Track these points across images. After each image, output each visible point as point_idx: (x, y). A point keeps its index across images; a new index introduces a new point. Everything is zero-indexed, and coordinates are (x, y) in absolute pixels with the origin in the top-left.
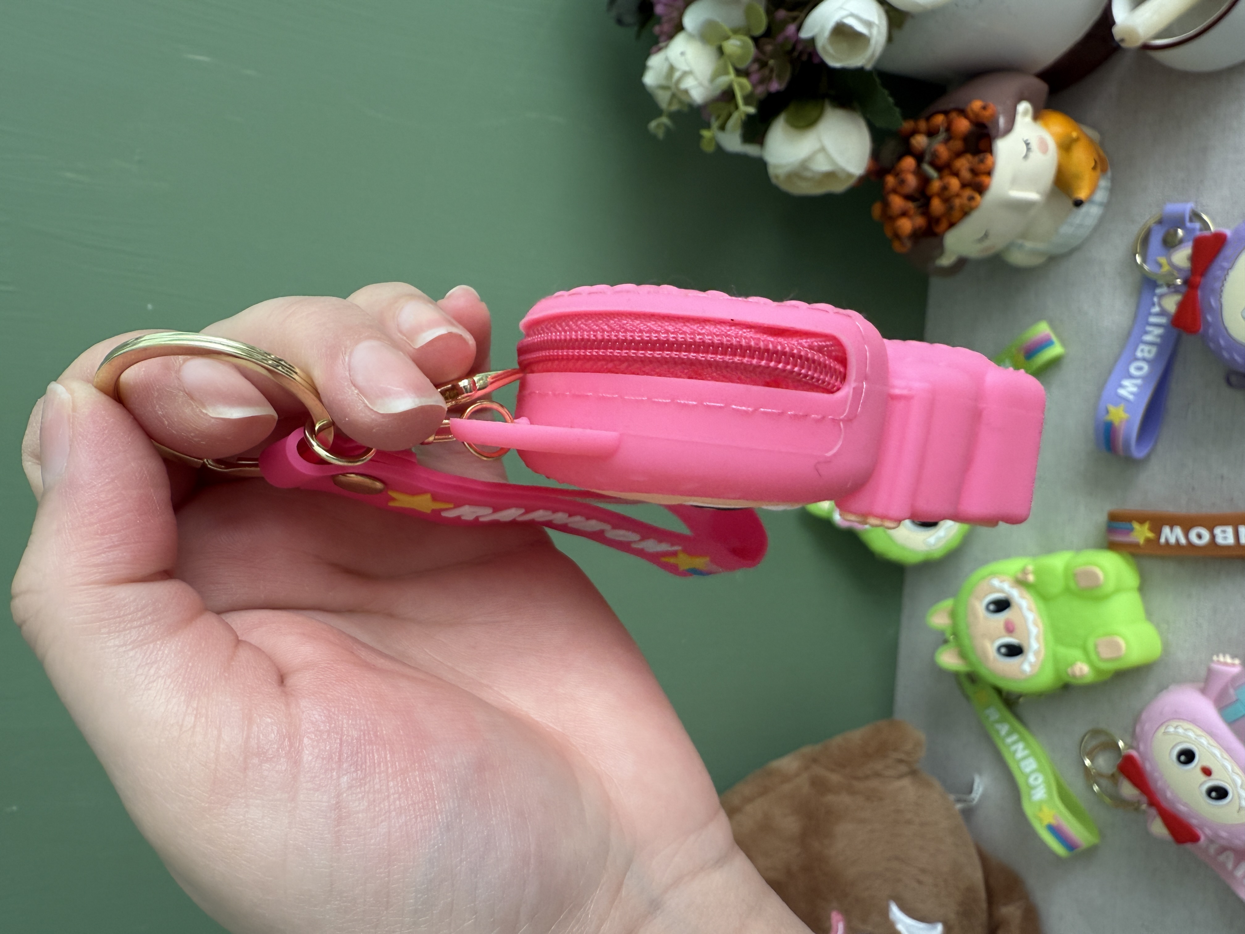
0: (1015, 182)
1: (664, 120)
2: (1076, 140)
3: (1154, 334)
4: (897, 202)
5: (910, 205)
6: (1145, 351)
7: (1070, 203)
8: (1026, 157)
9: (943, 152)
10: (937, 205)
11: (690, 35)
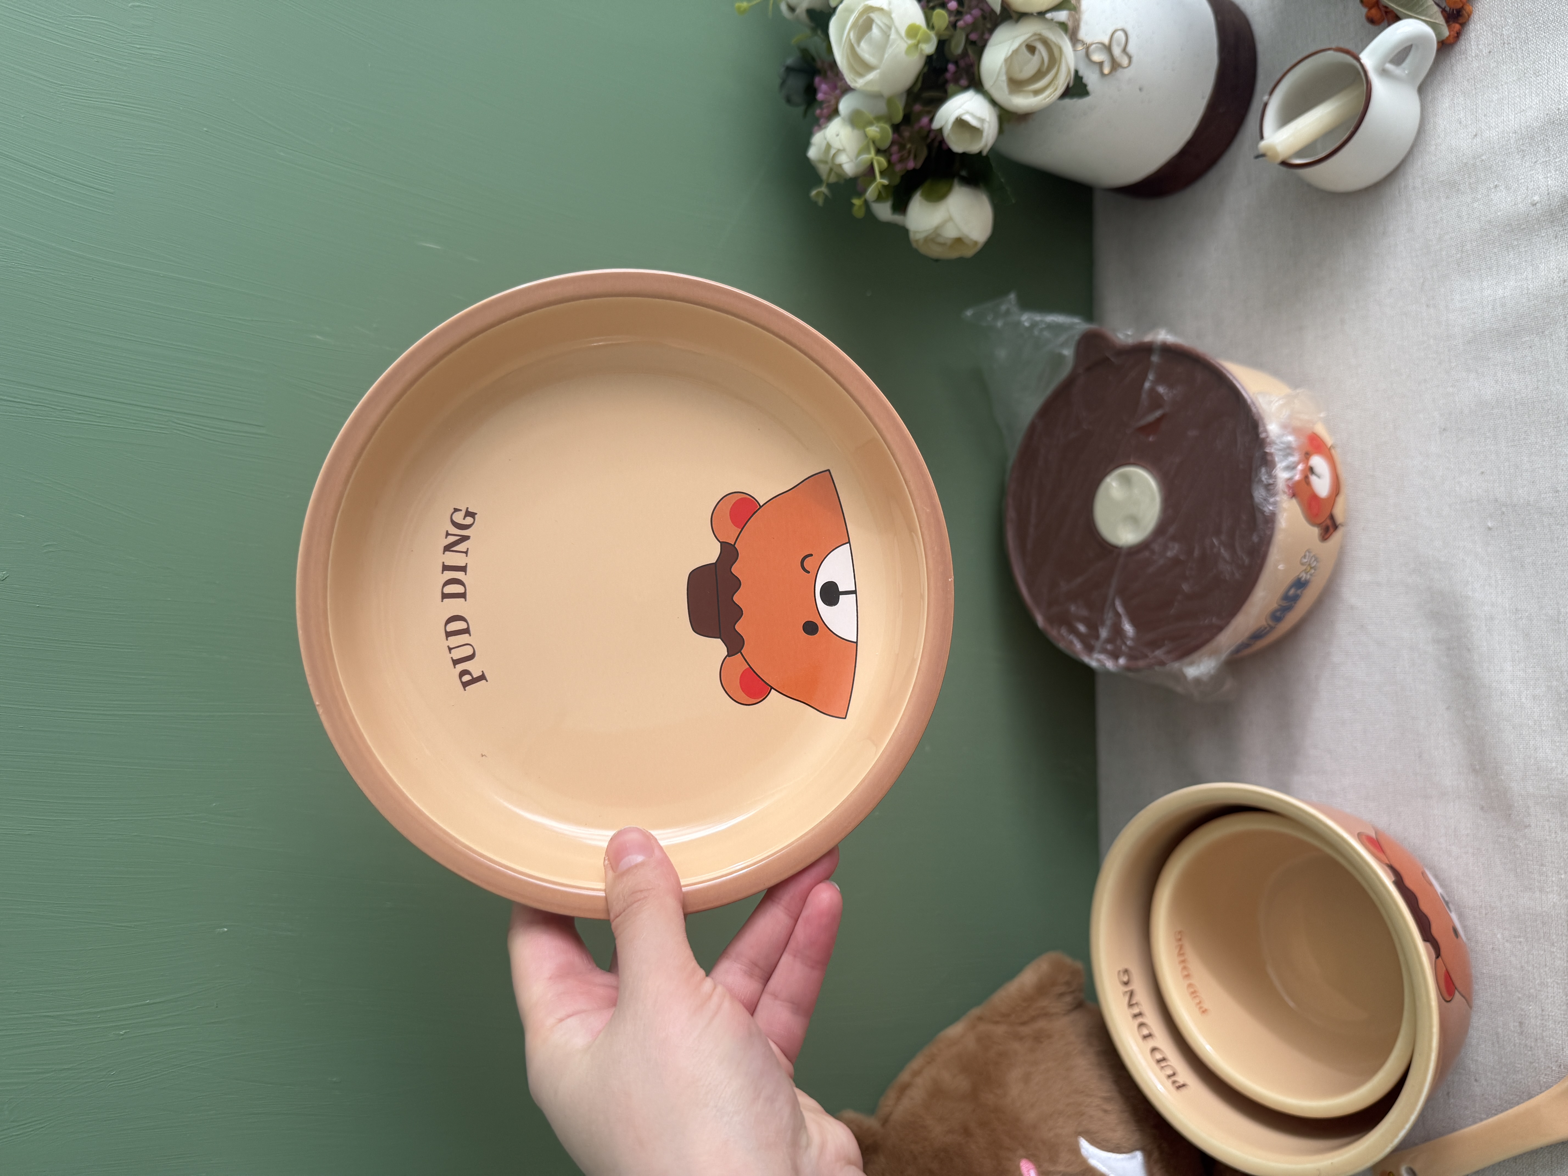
1: (823, 189)
11: (844, 119)
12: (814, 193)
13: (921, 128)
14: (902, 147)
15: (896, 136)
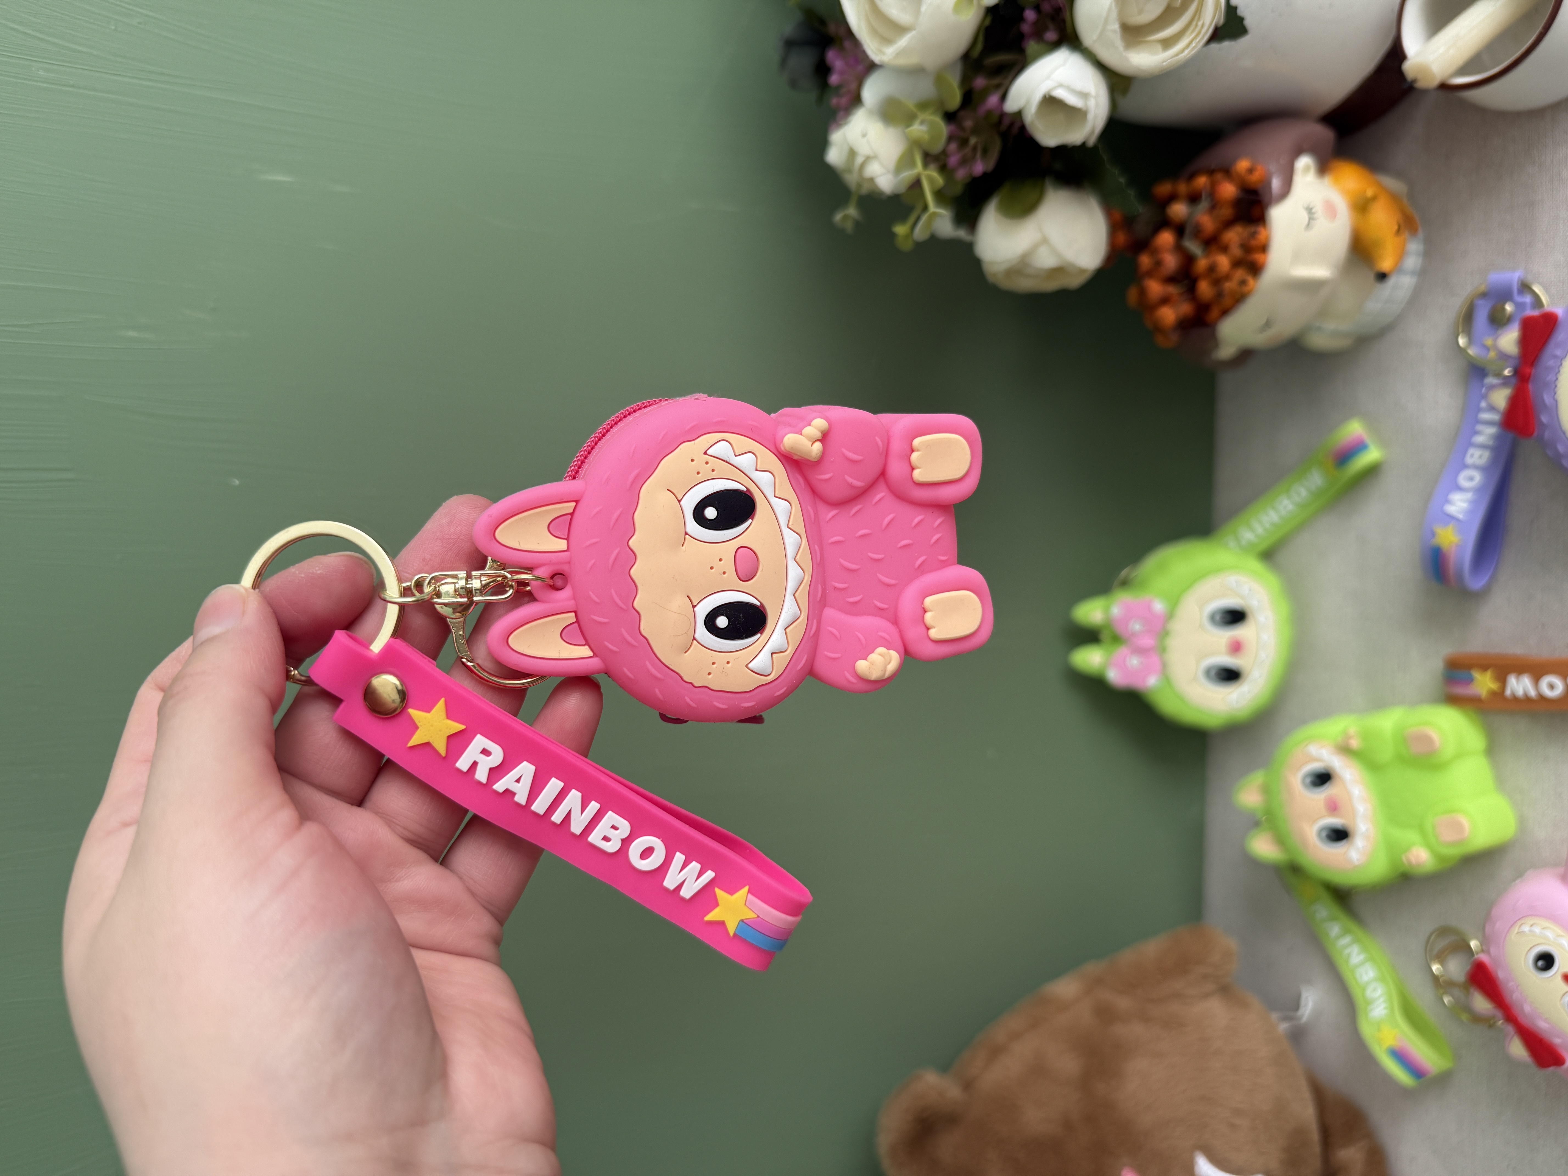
0: (1298, 257)
1: (852, 211)
2: (1374, 198)
3: (1487, 434)
4: (1155, 288)
5: (1172, 290)
6: (1477, 456)
7: (1372, 277)
8: (1308, 226)
9: (1207, 222)
10: (1204, 288)
11: (871, 112)
12: (838, 217)
13: (989, 113)
14: (963, 143)
15: (953, 127)
